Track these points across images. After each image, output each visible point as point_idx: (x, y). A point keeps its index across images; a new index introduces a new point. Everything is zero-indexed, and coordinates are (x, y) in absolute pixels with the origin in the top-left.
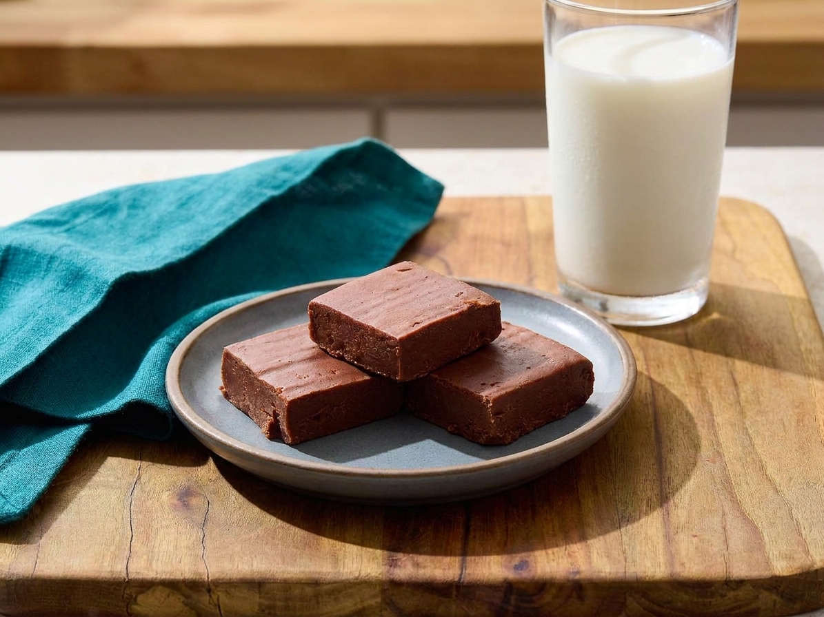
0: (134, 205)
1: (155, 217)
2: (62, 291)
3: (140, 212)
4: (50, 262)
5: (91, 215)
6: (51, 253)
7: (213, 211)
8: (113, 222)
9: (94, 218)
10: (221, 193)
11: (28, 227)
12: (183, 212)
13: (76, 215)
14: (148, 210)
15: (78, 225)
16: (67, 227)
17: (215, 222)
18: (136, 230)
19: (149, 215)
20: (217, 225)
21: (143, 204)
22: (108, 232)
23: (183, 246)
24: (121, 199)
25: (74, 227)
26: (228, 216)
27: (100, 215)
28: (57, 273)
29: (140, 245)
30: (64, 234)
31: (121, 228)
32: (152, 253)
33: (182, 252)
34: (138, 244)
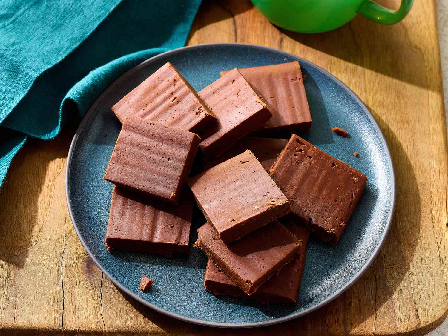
1: (62, 8)
3: (54, 3)
5: (26, 7)
7: (95, 7)
9: (28, 9)
12: (77, 6)
14: (59, 2)
15: (19, 16)
16: (13, 18)
17: (96, 16)
20: (96, 19)
23: (77, 38)
25: (16, 19)
26: (103, 11)
27: (31, 7)
30: (11, 26)
31: (43, 18)
32: (60, 43)
33: (76, 43)
34: (52, 32)
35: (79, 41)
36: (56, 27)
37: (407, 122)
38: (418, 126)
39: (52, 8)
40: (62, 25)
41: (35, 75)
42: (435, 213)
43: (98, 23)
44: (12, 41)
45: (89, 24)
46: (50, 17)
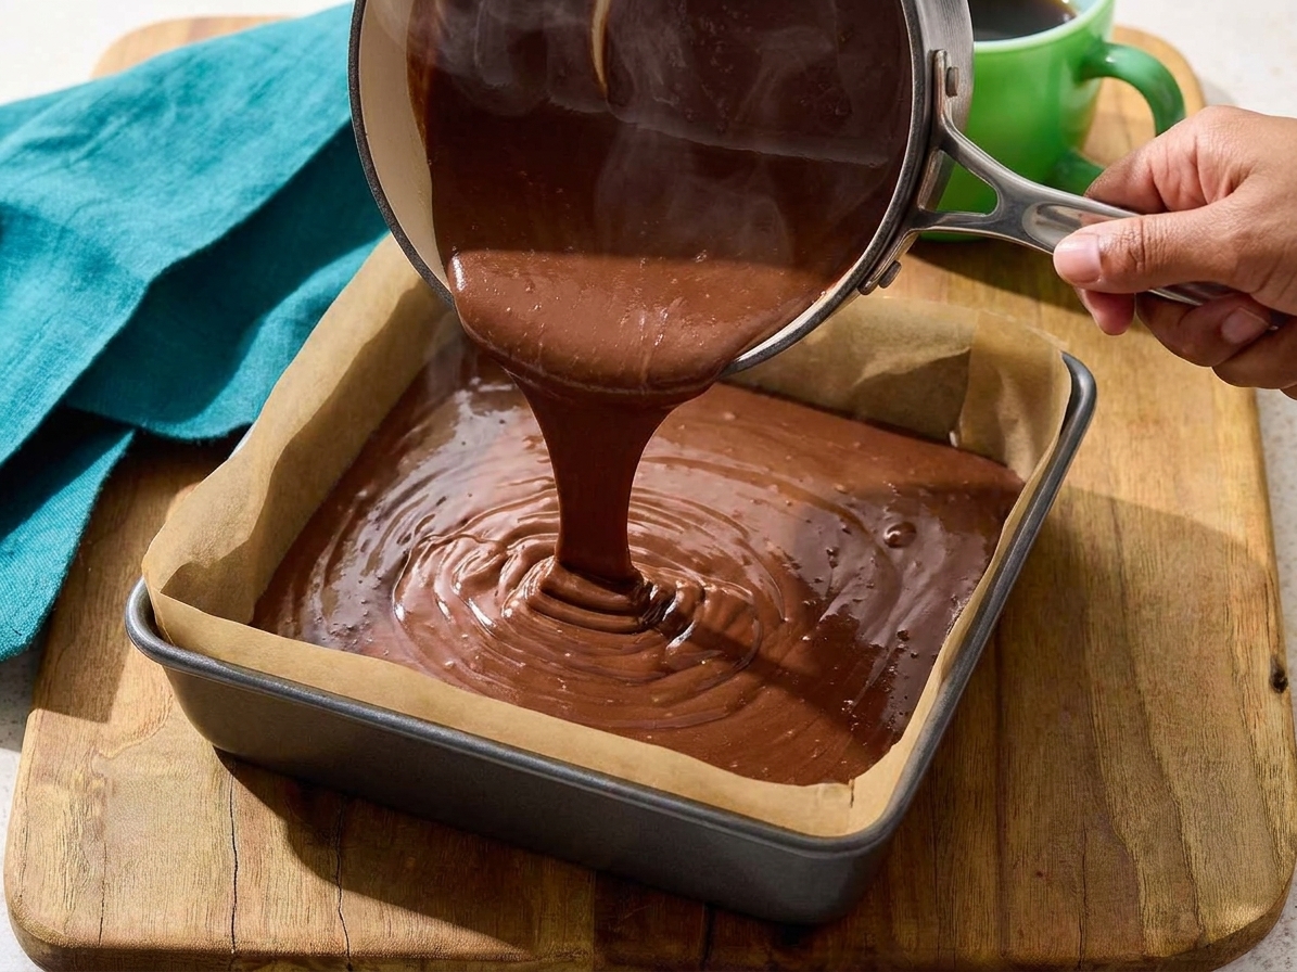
0: (187, 97)
1: (216, 120)
2: (79, 290)
3: (195, 108)
4: (61, 238)
5: (124, 120)
6: (62, 223)
7: (301, 113)
8: (156, 132)
9: (129, 124)
10: (312, 76)
11: (31, 156)
12: (256, 112)
13: (102, 121)
14: (207, 105)
15: (106, 141)
16: (90, 145)
17: (304, 136)
18: (189, 148)
19: (207, 117)
20: (305, 143)
21: (200, 95)
22: (150, 152)
23: (255, 187)
24: (169, 84)
25: (98, 147)
26: (322, 124)
27: (137, 118)
28: (72, 259)
29: (194, 182)
30: (85, 164)
31: (168, 145)
32: (211, 201)
33: (253, 199)
34: (191, 177)
35: (262, 193)
36: (201, 167)
37: (1157, 422)
38: (1184, 431)
39: (191, 122)
40: (216, 159)
41: (149, 272)
42: (1239, 649)
43: (308, 152)
44: (88, 195)
45: (286, 155)
46: (187, 144)
